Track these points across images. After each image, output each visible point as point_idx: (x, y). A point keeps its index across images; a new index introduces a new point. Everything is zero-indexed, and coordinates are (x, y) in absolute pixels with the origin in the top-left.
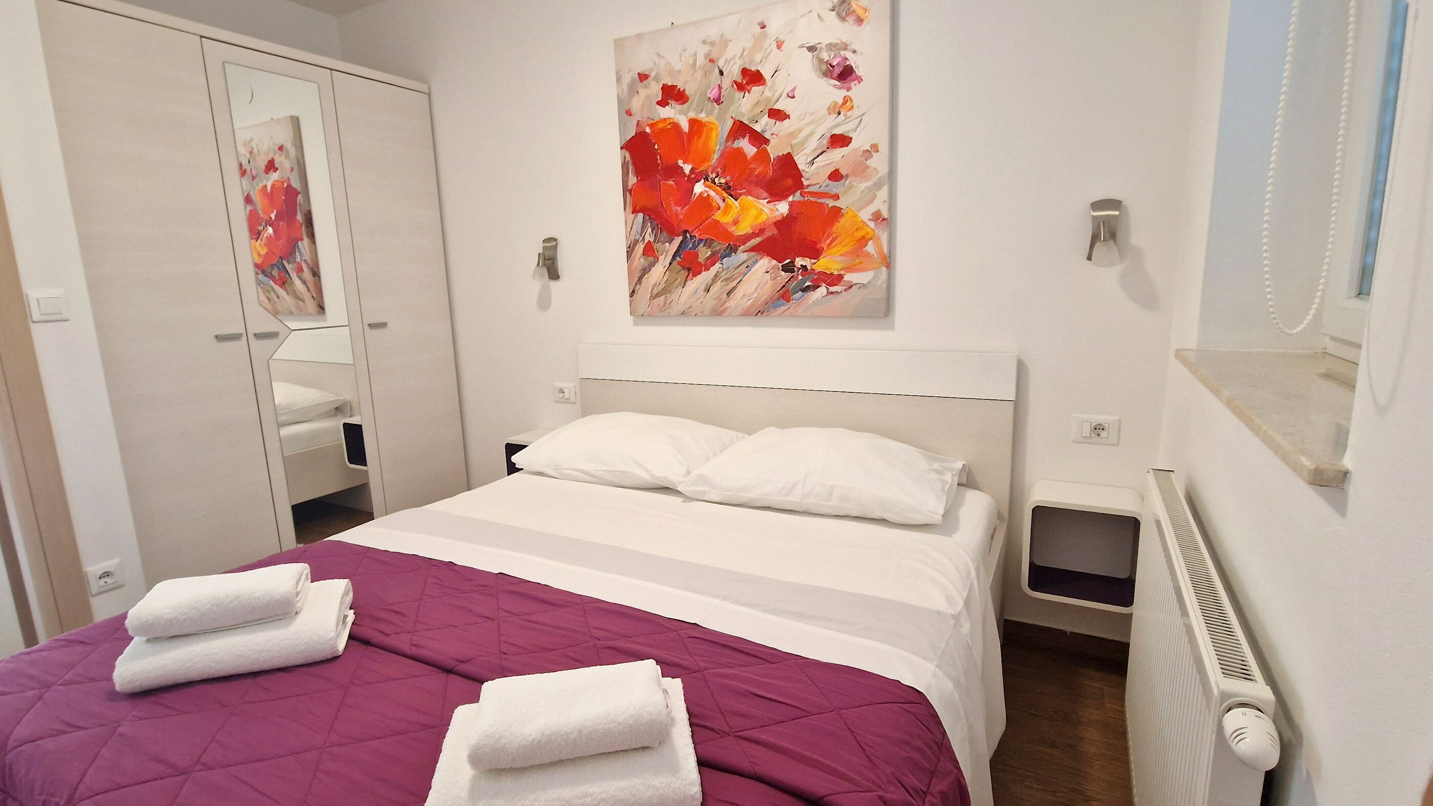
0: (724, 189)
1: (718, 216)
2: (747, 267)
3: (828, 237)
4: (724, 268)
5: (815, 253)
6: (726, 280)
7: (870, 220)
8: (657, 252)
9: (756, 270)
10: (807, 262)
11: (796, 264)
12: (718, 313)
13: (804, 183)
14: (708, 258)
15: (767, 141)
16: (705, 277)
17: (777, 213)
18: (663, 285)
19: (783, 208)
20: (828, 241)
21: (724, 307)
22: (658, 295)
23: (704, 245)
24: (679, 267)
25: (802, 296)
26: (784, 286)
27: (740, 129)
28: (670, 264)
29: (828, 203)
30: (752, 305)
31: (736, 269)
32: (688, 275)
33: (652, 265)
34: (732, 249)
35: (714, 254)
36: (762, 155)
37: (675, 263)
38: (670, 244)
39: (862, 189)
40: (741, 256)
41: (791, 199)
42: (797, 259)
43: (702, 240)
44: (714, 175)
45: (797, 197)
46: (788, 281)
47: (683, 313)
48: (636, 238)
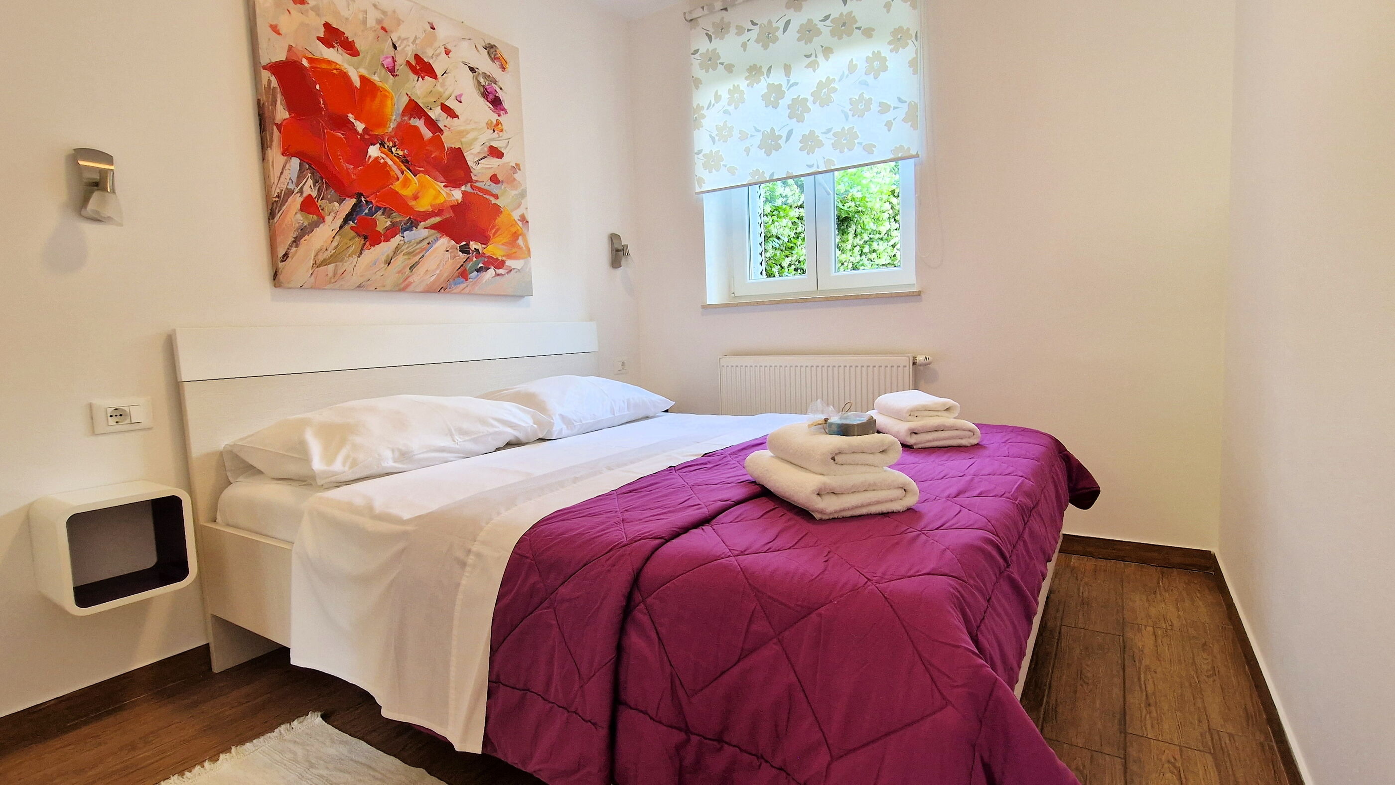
0: (402, 162)
1: (397, 186)
2: (428, 244)
3: (492, 228)
4: (406, 241)
5: (485, 241)
6: (409, 253)
7: (518, 220)
8: (322, 210)
9: (436, 248)
10: (478, 246)
11: (470, 246)
12: (402, 287)
13: (473, 178)
14: (387, 229)
15: (441, 131)
16: (384, 249)
17: (453, 198)
18: (331, 251)
19: (457, 195)
20: (493, 231)
21: (408, 280)
22: (325, 263)
23: (383, 214)
24: (353, 234)
25: (478, 275)
26: (462, 265)
27: (414, 109)
28: (341, 227)
29: (491, 199)
30: (435, 281)
31: (418, 243)
32: (365, 244)
33: (315, 225)
34: (412, 224)
35: (394, 225)
36: (437, 141)
37: (347, 227)
38: (340, 204)
39: (513, 195)
40: (421, 232)
41: (463, 188)
42: (472, 243)
43: (380, 208)
44: (391, 144)
45: (467, 188)
46: (465, 261)
47: (359, 286)
48: (289, 187)
